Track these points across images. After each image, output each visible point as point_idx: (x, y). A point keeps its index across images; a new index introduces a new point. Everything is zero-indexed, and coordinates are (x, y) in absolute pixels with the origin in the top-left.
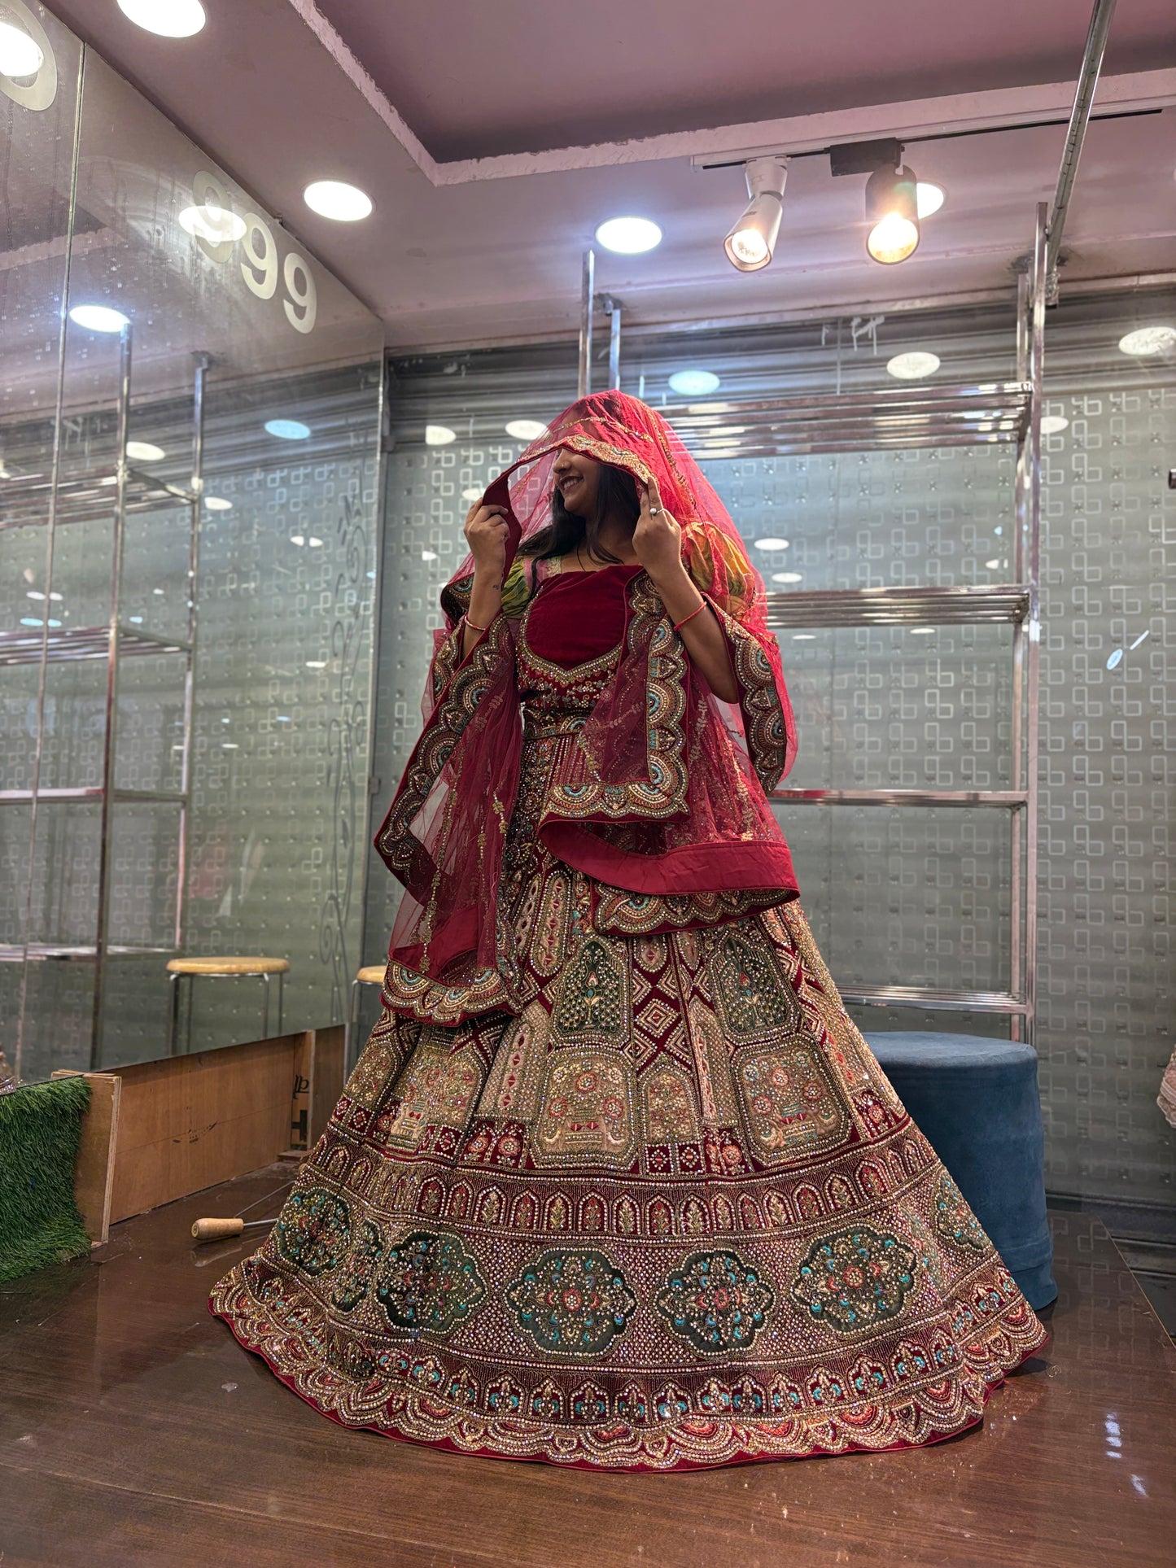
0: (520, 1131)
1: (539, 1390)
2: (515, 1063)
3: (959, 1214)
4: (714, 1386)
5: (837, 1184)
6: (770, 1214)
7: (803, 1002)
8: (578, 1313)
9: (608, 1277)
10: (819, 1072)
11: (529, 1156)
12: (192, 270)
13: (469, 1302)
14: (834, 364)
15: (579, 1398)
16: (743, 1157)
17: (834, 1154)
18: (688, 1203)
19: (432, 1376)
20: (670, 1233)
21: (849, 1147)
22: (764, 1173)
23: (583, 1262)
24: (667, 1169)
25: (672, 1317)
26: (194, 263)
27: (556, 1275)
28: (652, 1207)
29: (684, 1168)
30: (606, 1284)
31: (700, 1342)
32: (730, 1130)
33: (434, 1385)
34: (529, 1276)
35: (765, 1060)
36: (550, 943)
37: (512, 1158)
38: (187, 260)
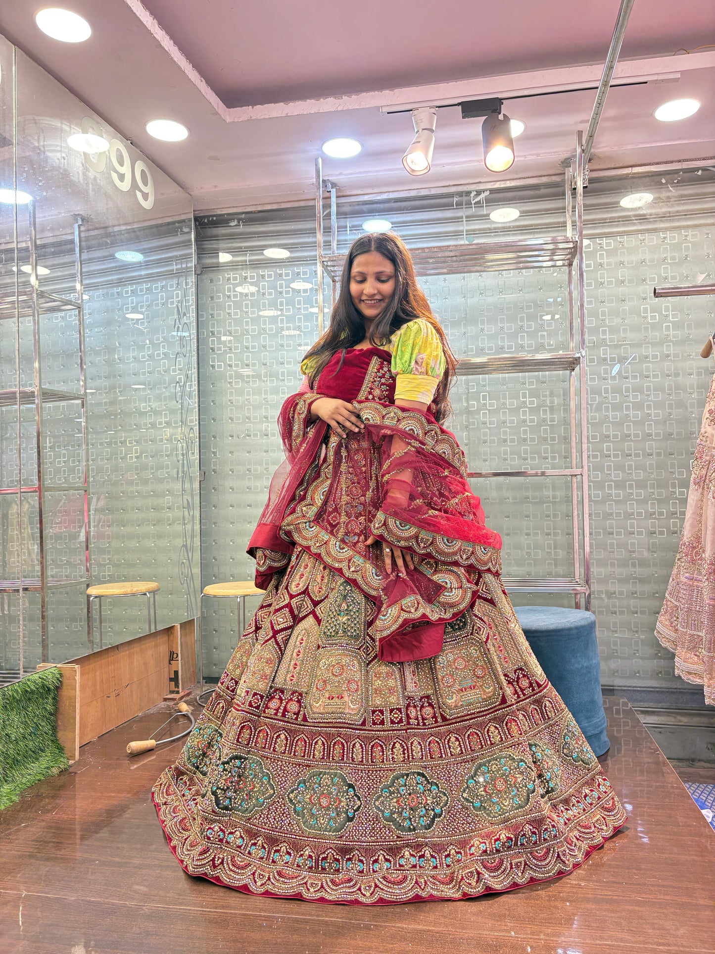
0: (300, 698)
1: (302, 853)
2: (298, 655)
3: (577, 743)
4: (407, 853)
5: (492, 729)
6: (450, 748)
7: (476, 616)
8: (327, 808)
9: (345, 788)
10: (484, 660)
11: (304, 714)
12: (84, 179)
13: (266, 799)
14: (462, 217)
15: (324, 859)
16: (435, 713)
17: (491, 711)
18: (395, 743)
19: (239, 842)
20: (383, 762)
21: (500, 707)
22: (447, 723)
23: (332, 779)
24: (382, 723)
25: (383, 812)
26: (84, 174)
27: (317, 786)
28: (373, 746)
29: (392, 722)
30: (344, 792)
31: (399, 827)
32: (428, 697)
33: (240, 847)
34: (301, 785)
35: (451, 652)
36: (322, 580)
37: (294, 714)
38: (80, 172)
